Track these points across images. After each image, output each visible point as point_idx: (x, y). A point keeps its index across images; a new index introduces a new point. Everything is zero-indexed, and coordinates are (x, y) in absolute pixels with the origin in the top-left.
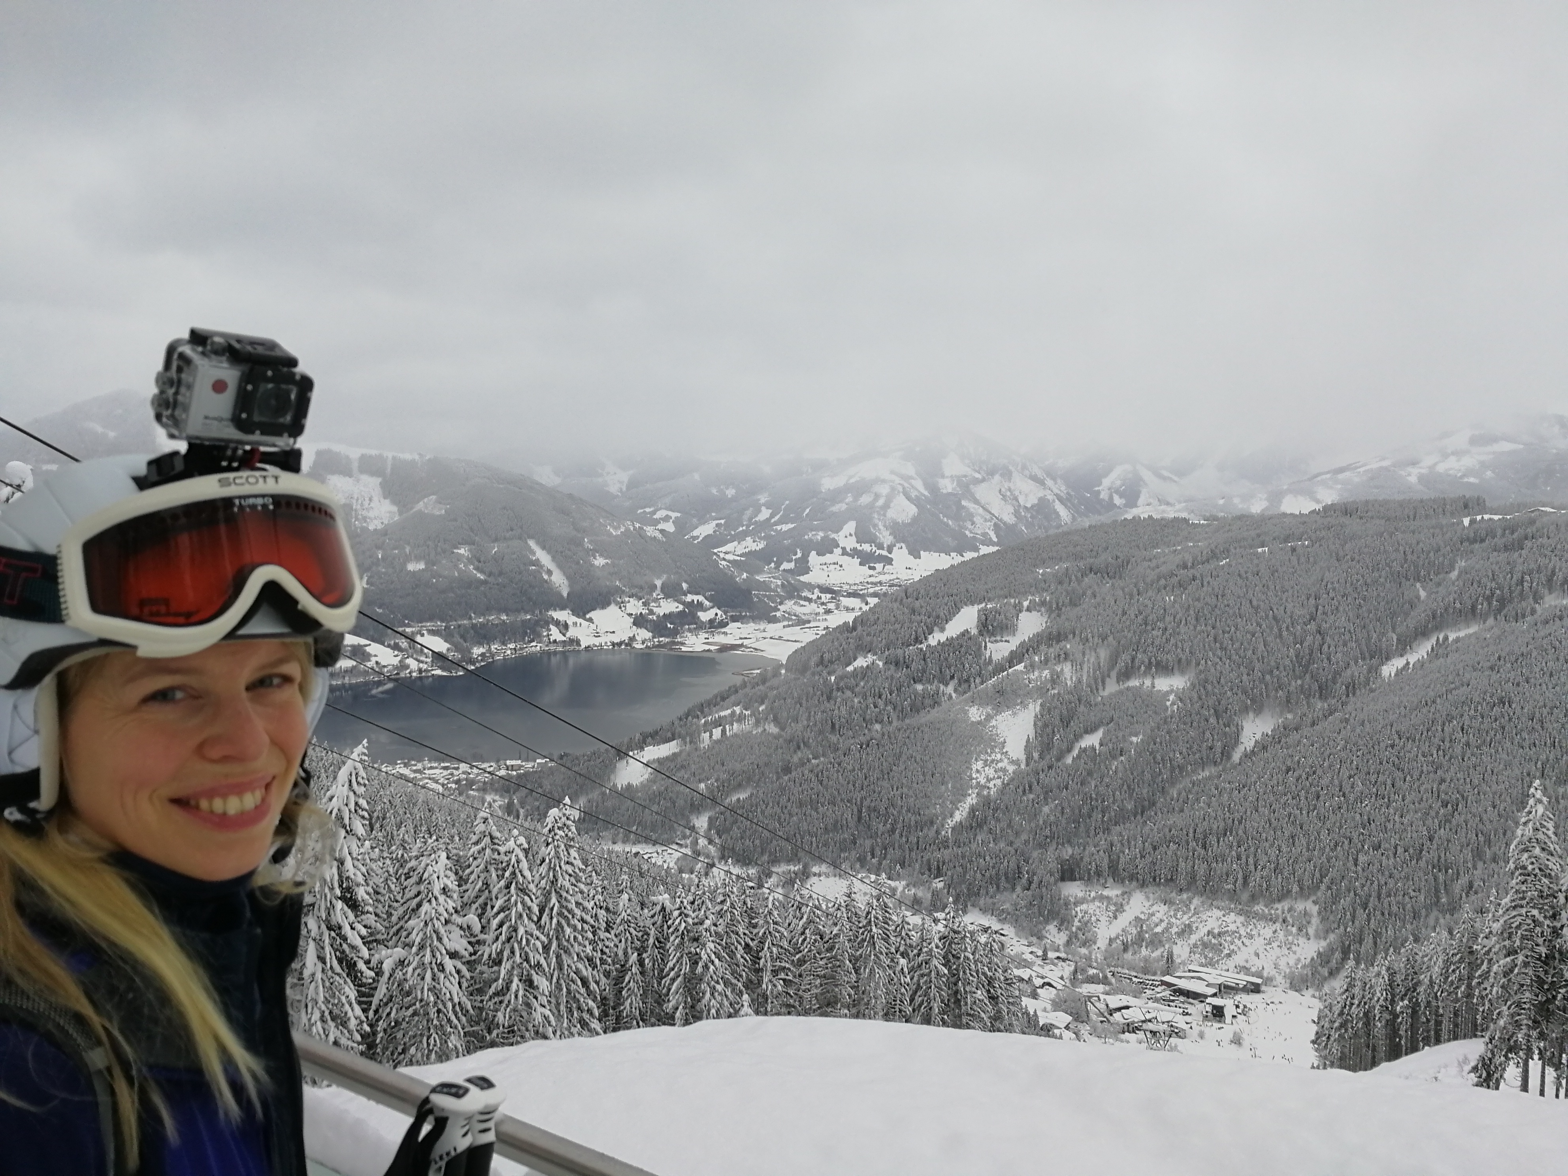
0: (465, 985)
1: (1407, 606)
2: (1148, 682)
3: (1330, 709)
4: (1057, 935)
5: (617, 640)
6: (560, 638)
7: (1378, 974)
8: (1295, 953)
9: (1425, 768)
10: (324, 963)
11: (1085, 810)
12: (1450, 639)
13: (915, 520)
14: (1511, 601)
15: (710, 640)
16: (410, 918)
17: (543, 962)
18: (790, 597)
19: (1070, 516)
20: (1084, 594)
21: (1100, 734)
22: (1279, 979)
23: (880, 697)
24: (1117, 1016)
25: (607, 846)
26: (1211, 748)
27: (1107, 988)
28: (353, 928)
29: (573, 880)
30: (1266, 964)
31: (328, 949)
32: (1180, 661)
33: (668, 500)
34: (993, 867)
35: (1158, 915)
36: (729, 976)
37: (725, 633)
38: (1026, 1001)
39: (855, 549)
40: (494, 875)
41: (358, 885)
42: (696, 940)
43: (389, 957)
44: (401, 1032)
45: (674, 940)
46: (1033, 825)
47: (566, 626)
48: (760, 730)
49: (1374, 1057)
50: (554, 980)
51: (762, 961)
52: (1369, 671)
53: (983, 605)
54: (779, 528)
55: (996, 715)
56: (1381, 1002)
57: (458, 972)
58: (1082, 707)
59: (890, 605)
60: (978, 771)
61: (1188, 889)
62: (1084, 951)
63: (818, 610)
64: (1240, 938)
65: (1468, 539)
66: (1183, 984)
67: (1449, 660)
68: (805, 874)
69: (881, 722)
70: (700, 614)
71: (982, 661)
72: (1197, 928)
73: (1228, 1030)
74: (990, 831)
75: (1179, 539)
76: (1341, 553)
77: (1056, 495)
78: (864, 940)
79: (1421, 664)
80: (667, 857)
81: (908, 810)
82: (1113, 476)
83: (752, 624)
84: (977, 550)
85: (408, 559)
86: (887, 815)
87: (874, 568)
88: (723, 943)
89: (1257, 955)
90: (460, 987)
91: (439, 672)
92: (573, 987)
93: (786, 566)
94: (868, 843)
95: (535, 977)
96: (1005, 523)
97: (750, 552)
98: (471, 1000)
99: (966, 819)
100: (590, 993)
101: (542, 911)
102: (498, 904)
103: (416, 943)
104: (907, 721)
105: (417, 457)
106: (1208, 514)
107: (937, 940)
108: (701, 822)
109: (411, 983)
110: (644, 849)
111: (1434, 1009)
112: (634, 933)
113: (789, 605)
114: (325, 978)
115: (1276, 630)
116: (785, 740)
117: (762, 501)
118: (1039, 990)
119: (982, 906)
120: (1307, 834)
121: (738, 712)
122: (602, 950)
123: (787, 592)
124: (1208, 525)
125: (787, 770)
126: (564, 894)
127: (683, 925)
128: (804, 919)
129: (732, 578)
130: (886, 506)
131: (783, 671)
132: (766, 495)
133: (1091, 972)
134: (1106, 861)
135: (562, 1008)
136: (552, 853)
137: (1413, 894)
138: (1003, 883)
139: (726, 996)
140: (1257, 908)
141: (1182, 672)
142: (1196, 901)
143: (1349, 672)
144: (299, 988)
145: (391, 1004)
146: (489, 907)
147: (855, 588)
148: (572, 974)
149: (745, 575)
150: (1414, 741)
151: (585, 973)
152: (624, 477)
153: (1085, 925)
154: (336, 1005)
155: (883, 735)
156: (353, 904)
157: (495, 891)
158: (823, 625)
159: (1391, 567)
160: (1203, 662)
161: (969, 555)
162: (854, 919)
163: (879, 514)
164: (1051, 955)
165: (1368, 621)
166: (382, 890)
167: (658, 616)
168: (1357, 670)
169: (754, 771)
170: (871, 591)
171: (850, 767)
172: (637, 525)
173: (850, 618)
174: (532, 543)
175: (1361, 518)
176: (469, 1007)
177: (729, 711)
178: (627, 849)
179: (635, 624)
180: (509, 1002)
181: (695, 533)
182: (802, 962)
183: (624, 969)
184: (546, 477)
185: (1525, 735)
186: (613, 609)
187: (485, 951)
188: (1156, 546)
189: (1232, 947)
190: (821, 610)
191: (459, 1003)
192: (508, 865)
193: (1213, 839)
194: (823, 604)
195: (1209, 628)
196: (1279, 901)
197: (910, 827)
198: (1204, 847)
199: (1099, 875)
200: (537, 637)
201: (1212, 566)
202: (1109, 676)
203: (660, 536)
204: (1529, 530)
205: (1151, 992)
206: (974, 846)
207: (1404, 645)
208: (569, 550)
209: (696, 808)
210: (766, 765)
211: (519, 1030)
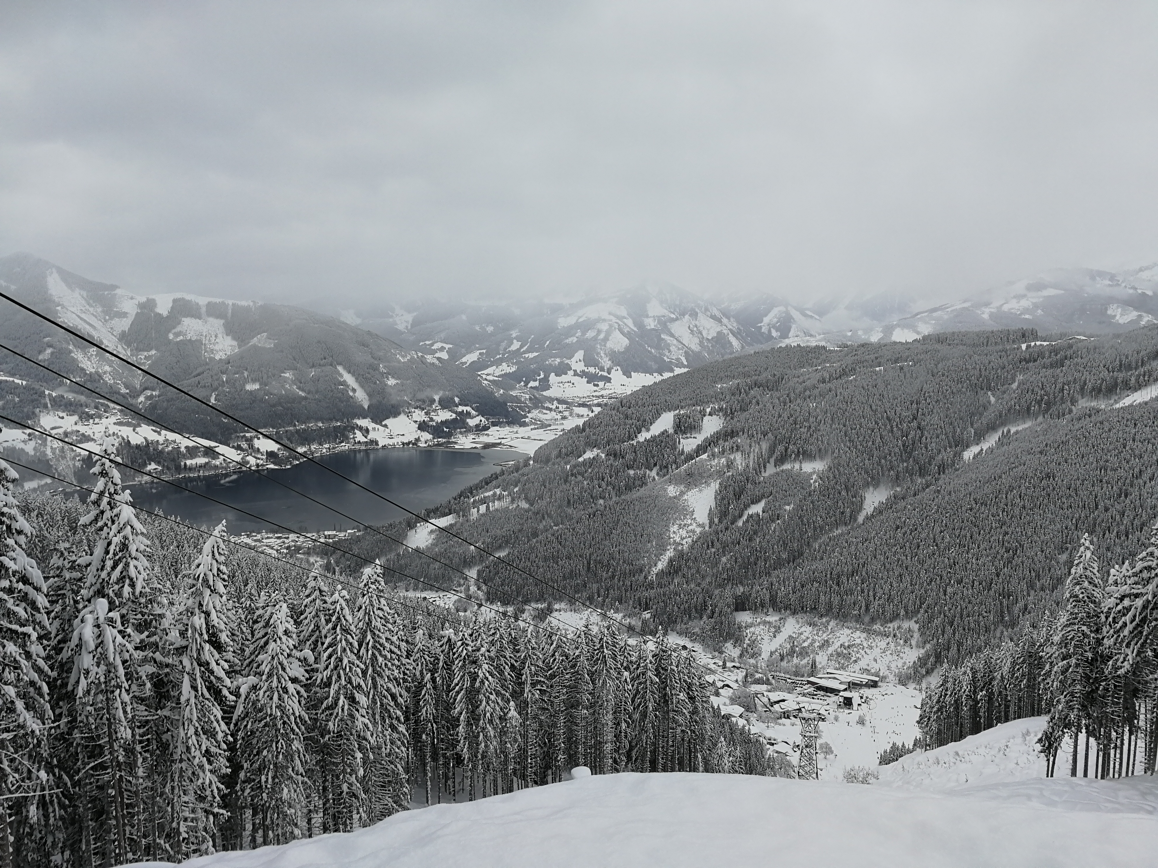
0: (303, 702)
1: (981, 409)
2: (797, 466)
3: (926, 484)
4: (733, 650)
5: (406, 441)
6: (363, 439)
7: (965, 673)
8: (902, 658)
9: (994, 525)
10: (197, 691)
11: (752, 560)
12: (1012, 432)
13: (627, 349)
14: (1055, 404)
15: (476, 440)
16: (259, 653)
17: (362, 683)
18: (536, 407)
19: (740, 345)
20: (750, 402)
21: (762, 504)
22: (891, 677)
23: (603, 480)
24: (776, 707)
25: (402, 593)
26: (843, 513)
27: (769, 687)
28: (218, 664)
29: (383, 621)
30: (881, 666)
31: (199, 680)
32: (820, 450)
33: (443, 335)
34: (687, 602)
35: (805, 634)
36: (499, 689)
37: (488, 435)
38: (713, 698)
39: (583, 371)
40: (323, 619)
41: (221, 631)
42: (474, 662)
43: (245, 683)
44: (256, 739)
45: (459, 663)
46: (715, 571)
47: (367, 431)
48: (515, 506)
49: (961, 731)
50: (371, 696)
51: (524, 677)
52: (955, 456)
53: (678, 411)
54: (527, 356)
55: (687, 491)
56: (967, 693)
57: (298, 693)
58: (749, 485)
59: (610, 412)
60: (674, 532)
61: (827, 615)
62: (752, 661)
63: (556, 417)
64: (863, 649)
65: (1025, 359)
66: (823, 683)
67: (1011, 447)
68: (550, 610)
69: (604, 498)
70: (468, 420)
71: (676, 453)
72: (833, 642)
73: (855, 714)
74: (684, 576)
75: (819, 361)
76: (935, 371)
77: (730, 330)
78: (598, 659)
79: (991, 450)
80: (447, 600)
81: (624, 562)
82: (771, 315)
83: (507, 428)
84: (672, 371)
85: (246, 381)
86: (608, 565)
87: (597, 385)
88: (495, 664)
89: (875, 660)
90: (300, 704)
91: (272, 466)
92: (385, 701)
93: (532, 384)
94: (595, 586)
95: (357, 695)
96: (692, 351)
97: (506, 374)
98: (308, 713)
99: (666, 567)
100: (397, 704)
101: (360, 646)
102: (328, 641)
103: (266, 672)
104: (623, 497)
105: (251, 304)
106: (840, 343)
107: (650, 658)
108: (473, 573)
109: (262, 702)
110: (430, 595)
111: (1004, 696)
112: (428, 658)
113: (535, 414)
114: (197, 702)
115: (889, 427)
116: (534, 513)
117: (514, 335)
118: (720, 690)
119: (679, 630)
120: (910, 574)
121: (498, 493)
122: (404, 672)
123: (533, 404)
124: (840, 351)
125: (535, 535)
126: (377, 632)
127: (465, 652)
128: (554, 645)
129: (492, 393)
130: (606, 339)
131: (531, 462)
132: (517, 330)
133: (758, 676)
134: (768, 596)
135: (377, 717)
136: (367, 602)
137: (985, 614)
138: (694, 613)
139: (498, 703)
140: (875, 627)
141: (822, 458)
142: (832, 623)
143: (940, 456)
144: (176, 711)
145: (247, 719)
146: (319, 643)
147: (584, 400)
148: (384, 691)
149: (502, 391)
150: (986, 505)
151: (394, 690)
152: (409, 318)
153: (753, 643)
154: (207, 722)
155: (605, 507)
156: (218, 646)
157: (324, 632)
158: (560, 428)
159: (970, 381)
160: (837, 451)
161: (667, 375)
162: (591, 644)
163: (601, 345)
164: (729, 665)
165: (954, 420)
166: (236, 632)
167: (437, 423)
168: (946, 455)
169: (511, 535)
170: (596, 402)
171: (581, 532)
172: (420, 354)
173: (580, 422)
174: (340, 368)
175: (949, 345)
176: (307, 719)
177: (491, 493)
178: (418, 595)
179: (419, 428)
180: (337, 714)
181: (464, 360)
182: (552, 676)
183: (421, 686)
184: (350, 318)
185: (1064, 500)
186: (402, 417)
187: (319, 677)
188: (803, 367)
189: (858, 655)
190: (559, 417)
191: (299, 716)
192: (334, 612)
193: (844, 579)
194: (560, 412)
195: (841, 426)
196: (891, 622)
197: (625, 574)
198: (838, 584)
199: (763, 607)
200: (346, 439)
201: (844, 379)
202: (769, 462)
203: (437, 362)
204: (1068, 353)
205: (800, 689)
206: (672, 587)
207: (979, 437)
208: (369, 373)
209: (468, 563)
210: (520, 531)
211: (345, 734)
